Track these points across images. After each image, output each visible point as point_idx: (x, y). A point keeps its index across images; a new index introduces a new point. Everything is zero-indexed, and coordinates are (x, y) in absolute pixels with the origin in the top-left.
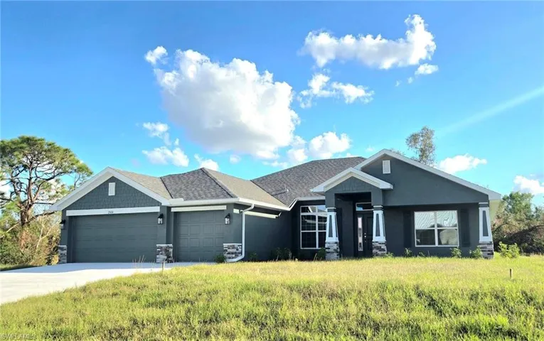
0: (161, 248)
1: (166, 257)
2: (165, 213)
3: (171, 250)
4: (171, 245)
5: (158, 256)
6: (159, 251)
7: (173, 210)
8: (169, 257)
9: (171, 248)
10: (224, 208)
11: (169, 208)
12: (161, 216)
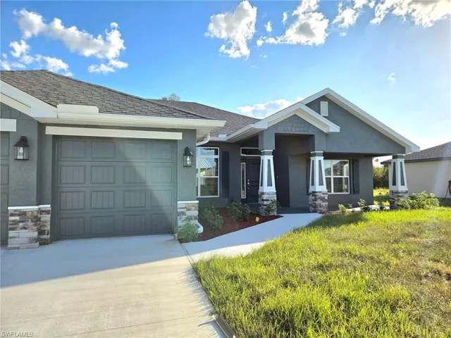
0: (23, 214)
1: (35, 234)
2: (33, 136)
3: (47, 218)
4: (48, 207)
5: (11, 234)
6: (16, 222)
7: (50, 131)
8: (41, 232)
9: (47, 212)
10: (178, 136)
11: (41, 126)
12: (23, 142)
